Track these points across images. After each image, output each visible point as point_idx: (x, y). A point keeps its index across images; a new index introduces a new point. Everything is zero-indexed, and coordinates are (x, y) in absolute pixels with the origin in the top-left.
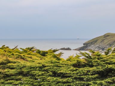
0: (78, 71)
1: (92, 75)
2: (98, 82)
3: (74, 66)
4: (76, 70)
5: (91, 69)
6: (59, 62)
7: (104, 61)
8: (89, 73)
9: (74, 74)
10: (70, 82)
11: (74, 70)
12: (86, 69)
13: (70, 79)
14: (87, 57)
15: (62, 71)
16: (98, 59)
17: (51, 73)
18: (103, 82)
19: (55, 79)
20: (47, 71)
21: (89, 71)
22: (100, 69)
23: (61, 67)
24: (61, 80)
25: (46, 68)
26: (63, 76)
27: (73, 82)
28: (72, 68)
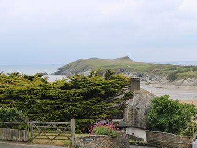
0: (65, 93)
1: (78, 96)
2: (84, 102)
3: (62, 88)
4: (64, 92)
5: (78, 91)
6: (47, 86)
7: (89, 83)
8: (76, 95)
9: (62, 96)
10: (58, 104)
11: (62, 93)
12: (73, 91)
13: (59, 101)
14: (73, 80)
15: (50, 94)
16: (84, 81)
17: (40, 96)
18: (88, 102)
19: (44, 101)
20: (36, 94)
21: (76, 93)
22: (86, 90)
23: (49, 90)
24: (49, 102)
25: (35, 92)
26: (51, 98)
27: (61, 103)
28: (60, 90)
